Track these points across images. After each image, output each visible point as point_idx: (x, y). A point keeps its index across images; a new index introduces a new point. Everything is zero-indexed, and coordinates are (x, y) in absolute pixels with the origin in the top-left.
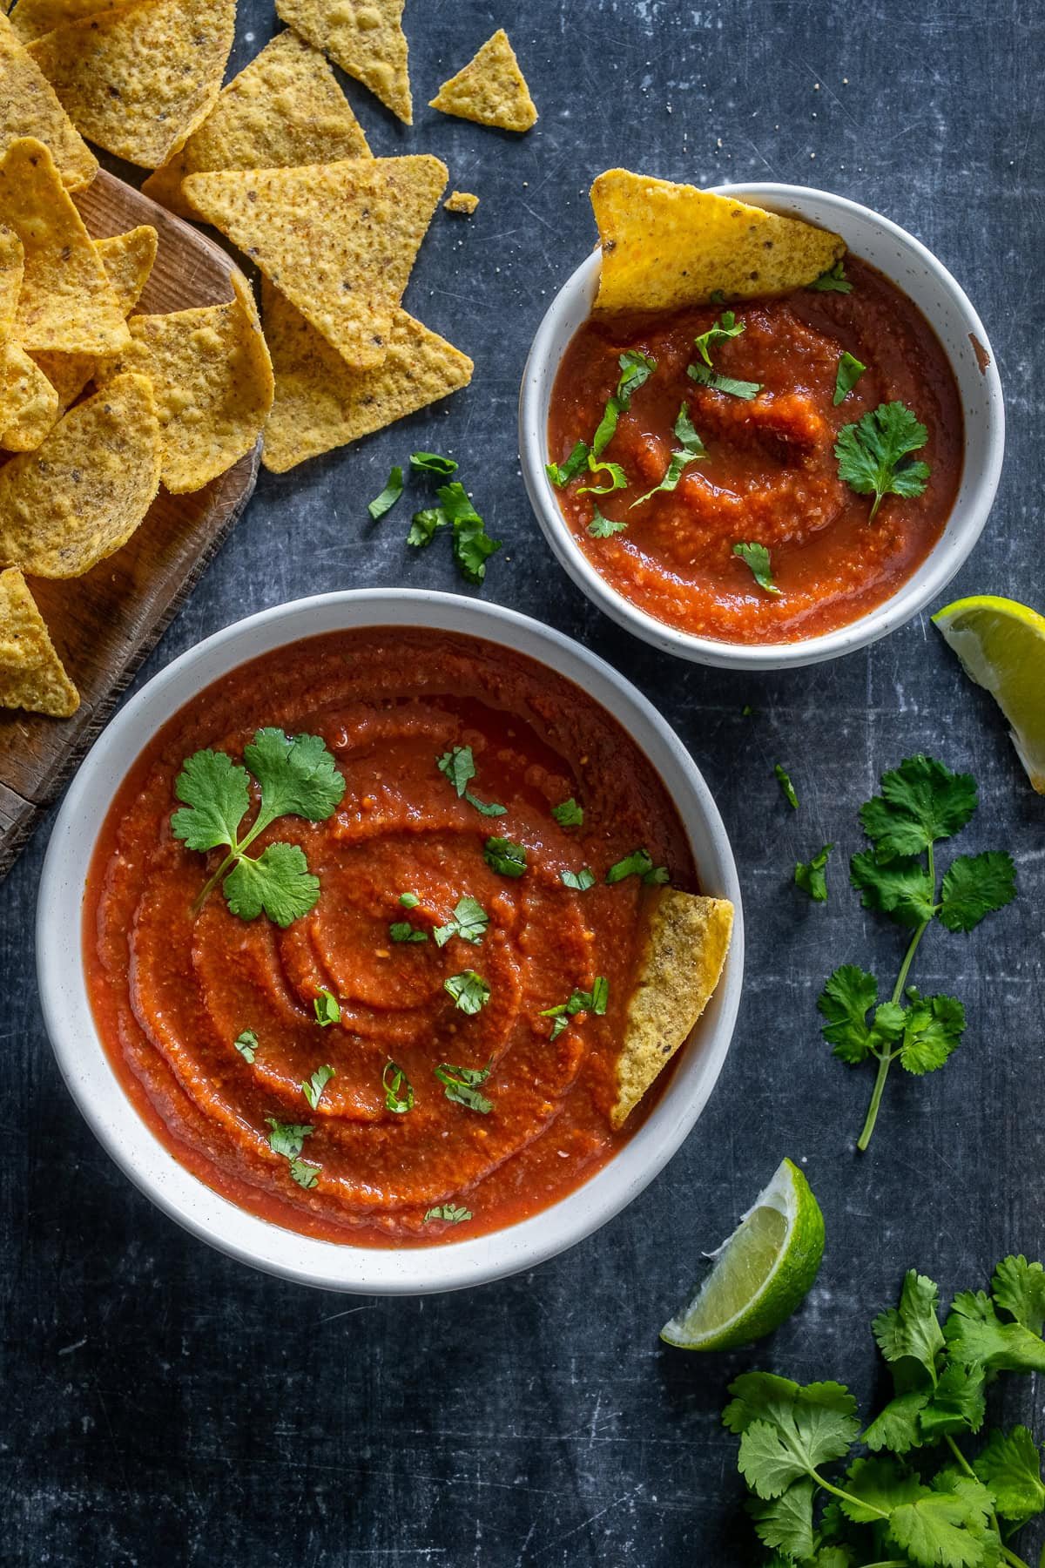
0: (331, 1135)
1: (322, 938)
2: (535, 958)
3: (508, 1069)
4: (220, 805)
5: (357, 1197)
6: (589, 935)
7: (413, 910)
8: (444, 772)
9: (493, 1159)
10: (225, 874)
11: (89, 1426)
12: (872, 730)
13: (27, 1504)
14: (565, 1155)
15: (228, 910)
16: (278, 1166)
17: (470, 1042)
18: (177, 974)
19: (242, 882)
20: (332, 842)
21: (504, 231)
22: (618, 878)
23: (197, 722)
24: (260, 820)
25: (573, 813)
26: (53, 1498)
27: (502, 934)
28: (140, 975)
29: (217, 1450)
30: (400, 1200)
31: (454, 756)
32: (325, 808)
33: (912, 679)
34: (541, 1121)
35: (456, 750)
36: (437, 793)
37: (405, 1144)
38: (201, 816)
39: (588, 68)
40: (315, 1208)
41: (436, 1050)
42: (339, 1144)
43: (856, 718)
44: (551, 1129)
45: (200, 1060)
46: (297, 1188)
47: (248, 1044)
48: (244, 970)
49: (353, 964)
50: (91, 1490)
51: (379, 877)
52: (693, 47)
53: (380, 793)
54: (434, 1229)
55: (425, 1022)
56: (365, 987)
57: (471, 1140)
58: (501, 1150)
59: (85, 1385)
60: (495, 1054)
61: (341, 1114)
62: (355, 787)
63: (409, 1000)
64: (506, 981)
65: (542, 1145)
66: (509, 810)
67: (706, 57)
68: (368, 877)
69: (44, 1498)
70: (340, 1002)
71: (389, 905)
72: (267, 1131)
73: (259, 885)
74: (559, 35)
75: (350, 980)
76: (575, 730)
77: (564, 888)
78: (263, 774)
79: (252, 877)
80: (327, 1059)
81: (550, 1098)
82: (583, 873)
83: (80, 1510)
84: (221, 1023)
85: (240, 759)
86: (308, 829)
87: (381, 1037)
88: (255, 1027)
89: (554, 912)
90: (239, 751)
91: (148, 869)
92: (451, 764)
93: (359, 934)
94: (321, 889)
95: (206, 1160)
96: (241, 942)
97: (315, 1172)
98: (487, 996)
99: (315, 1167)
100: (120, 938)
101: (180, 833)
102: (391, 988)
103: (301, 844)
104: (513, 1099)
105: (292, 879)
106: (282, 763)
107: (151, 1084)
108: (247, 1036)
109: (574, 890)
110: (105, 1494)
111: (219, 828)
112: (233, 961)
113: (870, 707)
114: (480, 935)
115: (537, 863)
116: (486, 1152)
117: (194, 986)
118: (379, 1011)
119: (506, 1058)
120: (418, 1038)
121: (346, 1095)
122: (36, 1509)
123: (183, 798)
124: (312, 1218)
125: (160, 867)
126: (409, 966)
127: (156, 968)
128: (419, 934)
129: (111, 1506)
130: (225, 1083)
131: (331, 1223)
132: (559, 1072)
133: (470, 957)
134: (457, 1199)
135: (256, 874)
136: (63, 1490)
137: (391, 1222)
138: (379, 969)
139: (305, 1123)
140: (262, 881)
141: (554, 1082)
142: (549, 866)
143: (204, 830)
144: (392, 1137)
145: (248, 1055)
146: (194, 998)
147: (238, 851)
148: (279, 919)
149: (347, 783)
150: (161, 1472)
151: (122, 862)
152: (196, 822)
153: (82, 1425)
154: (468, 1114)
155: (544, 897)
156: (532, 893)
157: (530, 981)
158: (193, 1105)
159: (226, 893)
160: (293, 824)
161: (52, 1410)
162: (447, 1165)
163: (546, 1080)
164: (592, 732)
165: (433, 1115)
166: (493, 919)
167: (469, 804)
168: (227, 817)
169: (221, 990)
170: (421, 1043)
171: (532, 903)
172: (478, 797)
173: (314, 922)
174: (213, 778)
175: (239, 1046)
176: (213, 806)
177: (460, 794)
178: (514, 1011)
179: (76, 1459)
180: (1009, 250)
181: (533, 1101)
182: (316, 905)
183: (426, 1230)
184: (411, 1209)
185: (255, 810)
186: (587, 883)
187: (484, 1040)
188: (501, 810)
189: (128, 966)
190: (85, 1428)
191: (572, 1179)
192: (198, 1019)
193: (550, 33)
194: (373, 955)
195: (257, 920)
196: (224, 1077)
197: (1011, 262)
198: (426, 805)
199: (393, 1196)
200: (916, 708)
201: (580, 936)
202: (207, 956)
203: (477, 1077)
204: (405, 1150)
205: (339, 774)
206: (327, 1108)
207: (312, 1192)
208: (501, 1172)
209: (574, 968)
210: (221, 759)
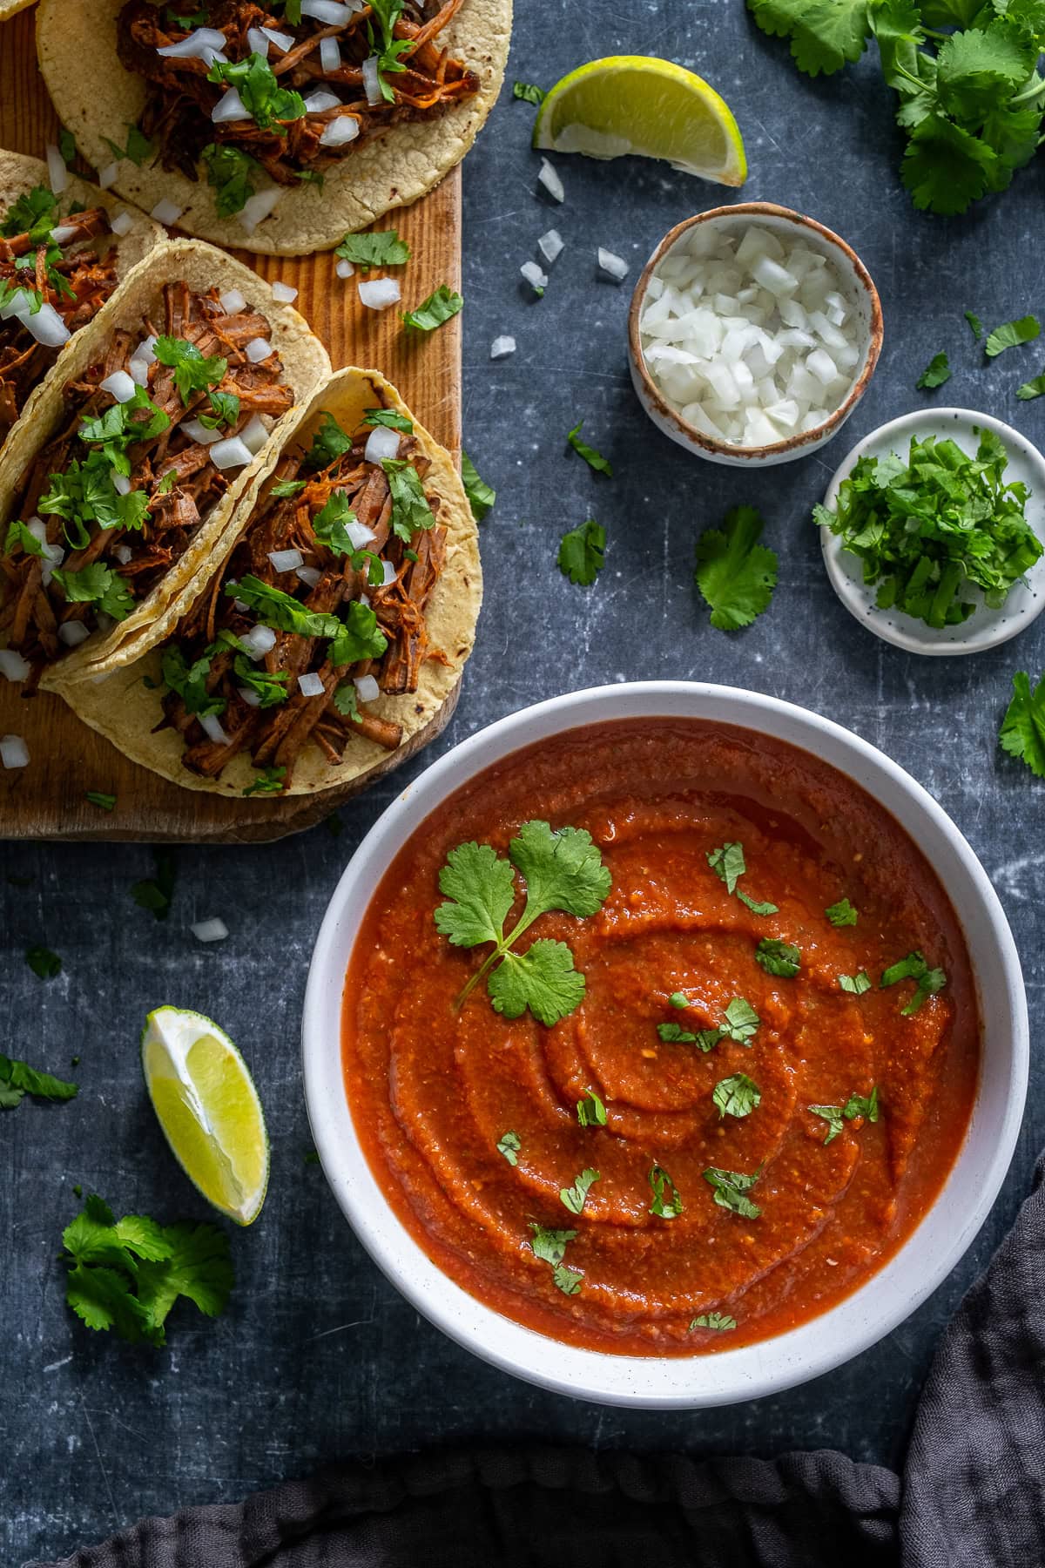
0: (594, 1240)
1: (588, 1038)
2: (810, 1061)
3: (777, 1174)
4: (485, 900)
5: (622, 1304)
6: (868, 1039)
7: (684, 1011)
8: (714, 867)
9: (760, 1266)
10: (489, 971)
11: (75, 1446)
12: (883, 728)
13: (11, 1526)
14: (834, 1264)
15: (492, 1007)
16: (541, 1272)
17: (739, 1146)
18: (438, 1072)
19: (506, 978)
20: (599, 940)
21: (503, 213)
22: (893, 981)
23: (462, 813)
24: (525, 915)
25: (846, 914)
26: (37, 1520)
27: (775, 1035)
28: (402, 1075)
29: (207, 1470)
30: (665, 1307)
31: (725, 852)
32: (591, 903)
33: (924, 675)
34: (811, 1227)
35: (727, 846)
36: (706, 890)
37: (671, 1250)
38: (466, 910)
39: (590, 44)
40: (577, 1314)
41: (704, 1153)
42: (603, 1249)
43: (867, 715)
44: (821, 1236)
45: (460, 1161)
46: (560, 1293)
47: (511, 1146)
48: (507, 1069)
49: (618, 1063)
50: (76, 1512)
51: (647, 974)
52: (698, 22)
53: (648, 889)
54: (698, 1338)
55: (693, 1125)
56: (630, 1087)
57: (737, 1246)
58: (769, 1258)
59: (71, 1403)
60: (767, 1159)
61: (606, 1217)
62: (621, 881)
63: (677, 1101)
64: (781, 1085)
65: (811, 1251)
66: (780, 908)
67: (712, 32)
68: (634, 975)
69: (28, 1521)
70: (606, 1104)
71: (657, 1003)
72: (531, 1236)
73: (524, 983)
74: (560, 10)
75: (615, 1080)
76: (850, 826)
77: (842, 992)
78: (528, 868)
79: (518, 975)
80: (590, 1163)
81: (821, 1204)
82: (859, 976)
83: (66, 1532)
84: (483, 1122)
85: (505, 852)
86: (574, 924)
87: (647, 1140)
88: (518, 1129)
89: (832, 1016)
90: (505, 845)
91: (410, 963)
92: (721, 860)
93: (625, 1034)
94: (587, 987)
95: (466, 1263)
96: (504, 1041)
97: (579, 1278)
98: (757, 1098)
99: (579, 1274)
100: (382, 1037)
101: (443, 929)
102: (658, 1089)
103: (568, 940)
104: (782, 1204)
105: (557, 976)
106: (550, 857)
107: (411, 1185)
108: (509, 1138)
109: (851, 994)
110: (92, 1516)
111: (484, 923)
112: (496, 1059)
113: (881, 704)
114: (750, 1037)
115: (813, 966)
116: (754, 1260)
117: (456, 1085)
118: (645, 1112)
119: (776, 1163)
120: (686, 1142)
121: (609, 1198)
122: (20, 1532)
123: (447, 892)
124: (572, 1325)
125: (422, 963)
126: (677, 1067)
127: (416, 1065)
128: (689, 1034)
129: (98, 1529)
130: (486, 1185)
131: (592, 1331)
132: (832, 1177)
133: (741, 1058)
134: (723, 1308)
135: (520, 971)
136: (48, 1512)
137: (655, 1331)
138: (645, 1069)
139: (570, 1228)
140: (526, 977)
141: (826, 1187)
142: (825, 969)
143: (468, 925)
144: (657, 1242)
145: (511, 1156)
146: (454, 1097)
147: (503, 949)
148: (544, 1017)
149: (614, 877)
150: (149, 1493)
151: (382, 956)
152: (460, 917)
153: (67, 1444)
154: (735, 1218)
155: (820, 1001)
156: (807, 995)
157: (805, 1084)
158: (455, 1207)
159: (491, 989)
160: (559, 919)
161: (37, 1429)
162: (712, 1272)
163: (819, 1187)
164: (867, 830)
165: (701, 1222)
166: (765, 1020)
167: (741, 903)
168: (492, 912)
169: (483, 1089)
170: (688, 1146)
171: (808, 1005)
172: (749, 895)
173: (579, 1021)
174: (477, 872)
175: (501, 1148)
176: (477, 901)
177: (730, 891)
178: (788, 1115)
179: (61, 1480)
180: (1024, 233)
181: (804, 1207)
182: (582, 1003)
183: (691, 1338)
184: (677, 1316)
185: (520, 905)
186: (864, 986)
187: (754, 1144)
188: (773, 909)
189: (388, 1064)
190: (71, 1448)
191: (841, 1288)
192: (460, 1118)
193: (551, 8)
194: (640, 1055)
195: (521, 1018)
196: (487, 1179)
197: (1027, 244)
198: (695, 902)
199: (657, 1304)
200: (928, 705)
201: (861, 1040)
202: (469, 1054)
203: (747, 1182)
204: (670, 1256)
205: (606, 869)
206: (592, 1212)
207: (575, 1299)
208: (770, 1282)
209: (852, 1072)
210: (486, 852)
